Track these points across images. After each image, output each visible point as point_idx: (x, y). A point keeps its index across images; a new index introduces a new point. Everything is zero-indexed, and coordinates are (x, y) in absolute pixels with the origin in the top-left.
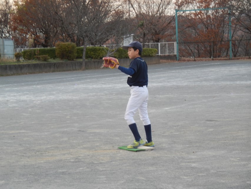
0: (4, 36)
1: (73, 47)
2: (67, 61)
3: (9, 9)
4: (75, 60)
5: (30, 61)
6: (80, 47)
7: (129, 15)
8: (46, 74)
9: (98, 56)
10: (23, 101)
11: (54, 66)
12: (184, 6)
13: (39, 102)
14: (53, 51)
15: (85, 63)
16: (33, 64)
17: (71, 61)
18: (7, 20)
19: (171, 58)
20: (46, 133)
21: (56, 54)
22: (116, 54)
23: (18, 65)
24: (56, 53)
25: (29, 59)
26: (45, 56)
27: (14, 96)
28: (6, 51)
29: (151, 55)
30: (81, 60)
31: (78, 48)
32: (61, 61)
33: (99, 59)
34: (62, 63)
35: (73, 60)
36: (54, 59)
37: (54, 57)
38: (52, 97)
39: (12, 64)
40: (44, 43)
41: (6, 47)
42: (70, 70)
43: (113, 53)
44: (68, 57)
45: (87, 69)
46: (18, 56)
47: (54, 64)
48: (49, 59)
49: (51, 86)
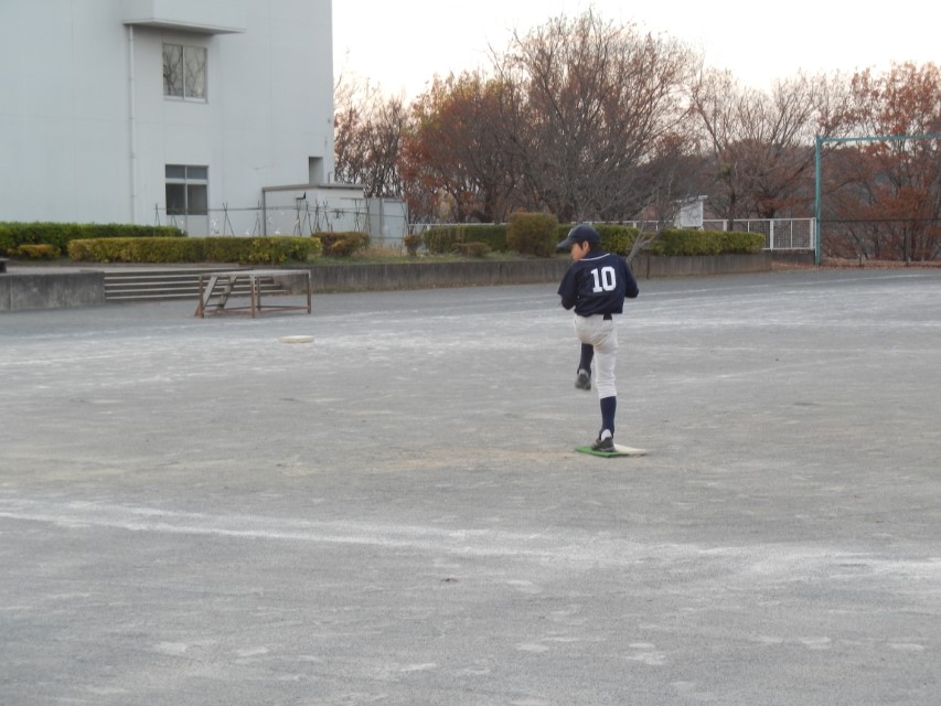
0: (384, 190)
1: (550, 226)
2: (534, 258)
3: (400, 125)
4: (554, 255)
5: (442, 256)
6: (567, 225)
7: (698, 147)
8: (478, 288)
10: (404, 350)
11: (501, 268)
12: (842, 128)
13: (441, 352)
14: (500, 232)
16: (449, 264)
17: (544, 260)
18: (395, 152)
19: (802, 258)
20: (434, 418)
21: (508, 240)
22: (657, 245)
23: (411, 265)
24: (508, 237)
25: (442, 252)
26: (479, 243)
27: (389, 338)
28: (386, 228)
29: (748, 248)
31: (561, 225)
32: (518, 258)
34: (521, 263)
35: (548, 256)
36: (503, 251)
37: (504, 248)
38: (475, 344)
39: (397, 262)
40: (483, 212)
41: (386, 219)
42: (540, 281)
43: (648, 241)
44: (536, 248)
46: (412, 243)
47: (501, 266)
48: (489, 251)
49: (480, 317)
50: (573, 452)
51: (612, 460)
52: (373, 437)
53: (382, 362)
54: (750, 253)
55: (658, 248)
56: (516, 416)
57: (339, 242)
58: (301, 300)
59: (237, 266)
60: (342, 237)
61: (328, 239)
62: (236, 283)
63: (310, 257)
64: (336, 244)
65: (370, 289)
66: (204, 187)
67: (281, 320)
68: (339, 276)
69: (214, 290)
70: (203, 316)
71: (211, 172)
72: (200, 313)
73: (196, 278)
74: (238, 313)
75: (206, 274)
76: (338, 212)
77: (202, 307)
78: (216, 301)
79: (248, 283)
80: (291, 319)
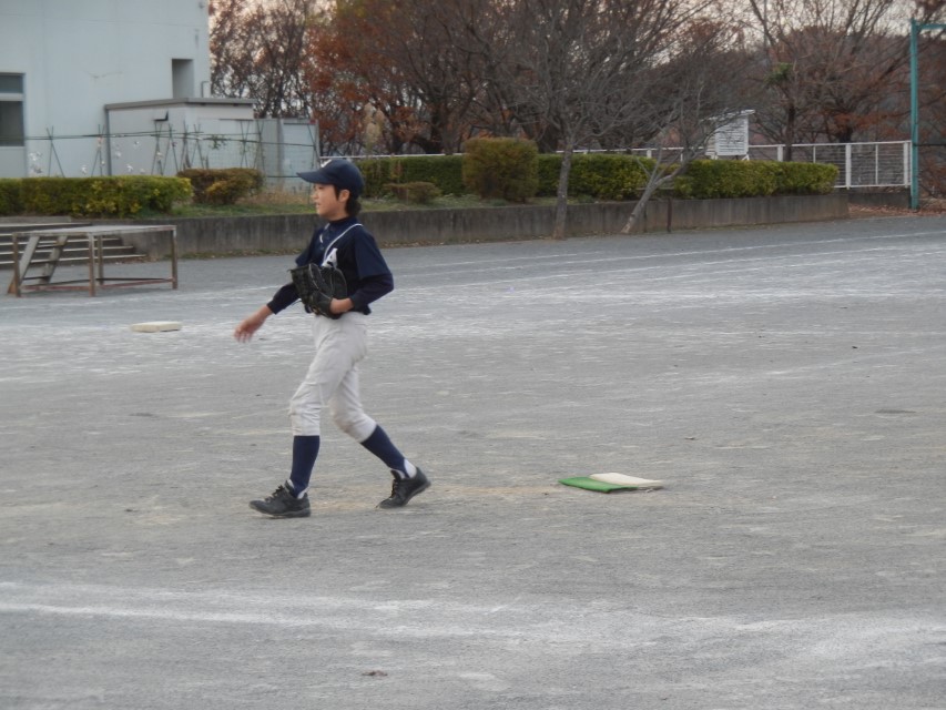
0: (284, 106)
1: (527, 156)
2: (503, 204)
3: (305, 11)
4: (531, 200)
5: (368, 203)
6: (553, 155)
7: (741, 39)
8: (422, 248)
9: (618, 187)
11: (455, 220)
14: (454, 167)
15: (568, 213)
16: (379, 214)
17: (517, 206)
18: (299, 50)
19: (892, 199)
21: (464, 179)
22: (682, 183)
24: (464, 173)
26: (422, 183)
28: (287, 161)
29: (813, 186)
30: (552, 202)
31: (545, 156)
32: (481, 205)
33: (622, 200)
34: (483, 212)
35: (524, 201)
36: (458, 196)
37: (459, 191)
38: (416, 330)
40: (428, 137)
41: (287, 150)
42: (512, 238)
43: (669, 177)
44: (506, 189)
45: (574, 235)
47: (455, 216)
48: (437, 195)
50: (557, 486)
51: (613, 496)
52: (266, 468)
53: (281, 358)
54: (816, 193)
55: (683, 186)
56: (474, 435)
57: (218, 184)
58: (162, 269)
59: (68, 220)
60: (222, 176)
61: (202, 179)
62: (67, 245)
63: (176, 206)
64: (212, 188)
65: (265, 252)
66: (18, 105)
67: (134, 299)
68: (218, 233)
69: (35, 256)
70: (19, 294)
71: (28, 83)
72: (15, 290)
73: (8, 239)
74: (70, 290)
75: (23, 233)
76: (216, 140)
77: (18, 280)
78: (38, 272)
79: (85, 244)
80: (147, 298)
